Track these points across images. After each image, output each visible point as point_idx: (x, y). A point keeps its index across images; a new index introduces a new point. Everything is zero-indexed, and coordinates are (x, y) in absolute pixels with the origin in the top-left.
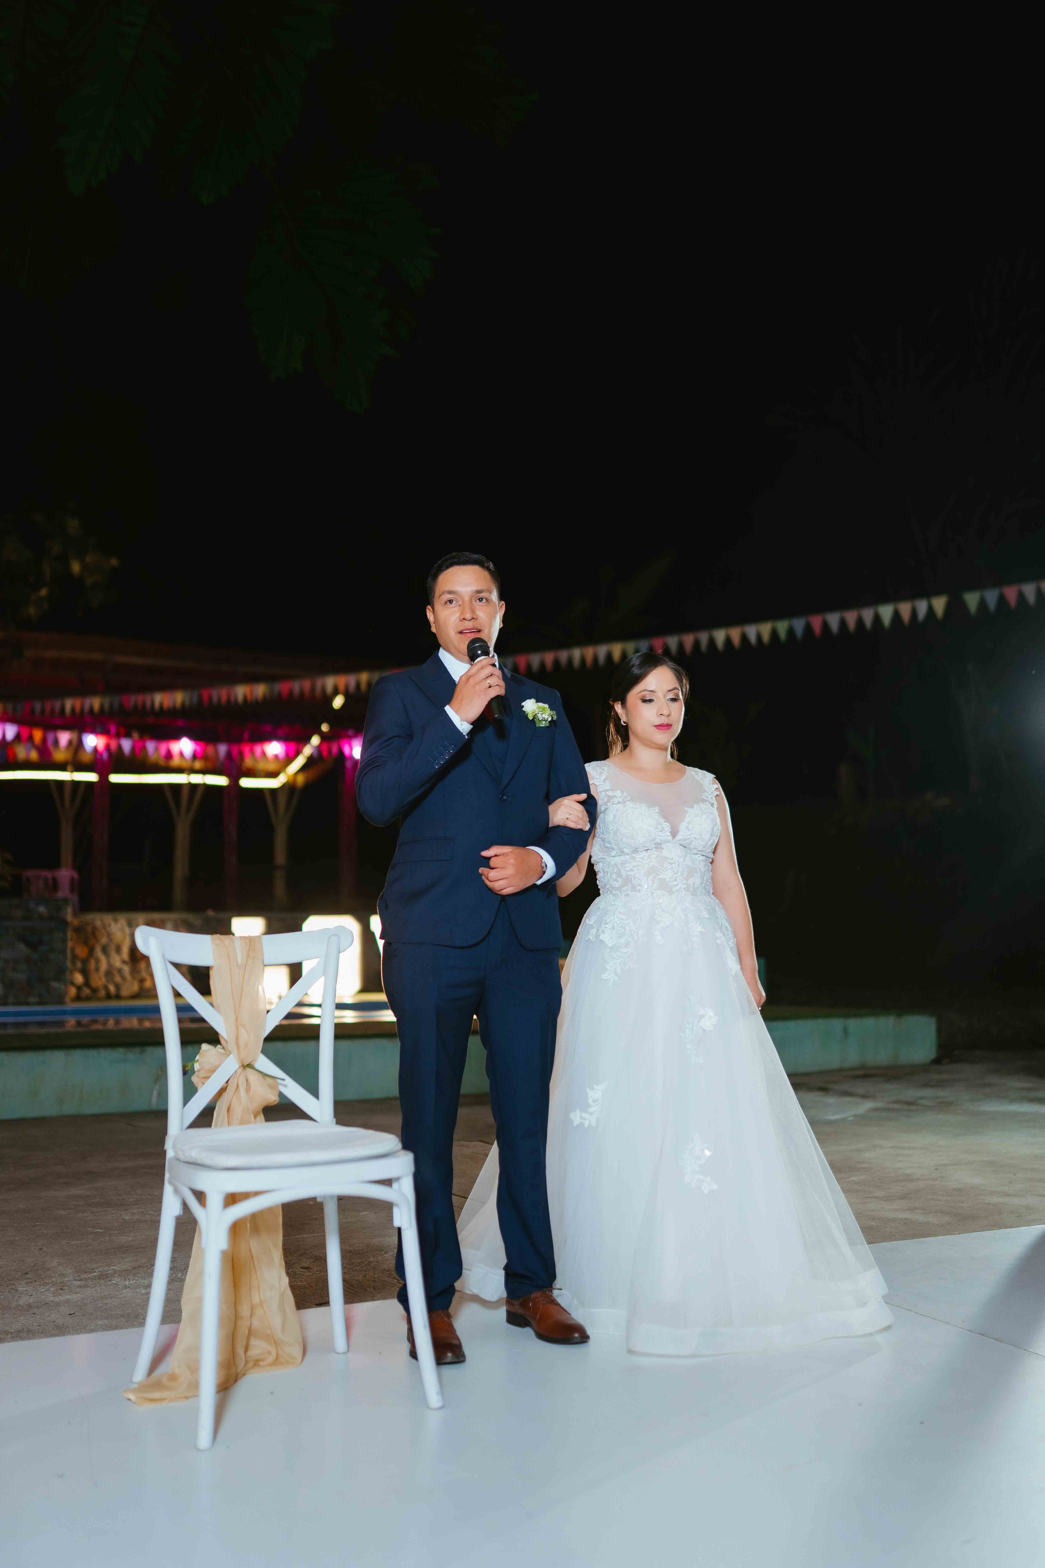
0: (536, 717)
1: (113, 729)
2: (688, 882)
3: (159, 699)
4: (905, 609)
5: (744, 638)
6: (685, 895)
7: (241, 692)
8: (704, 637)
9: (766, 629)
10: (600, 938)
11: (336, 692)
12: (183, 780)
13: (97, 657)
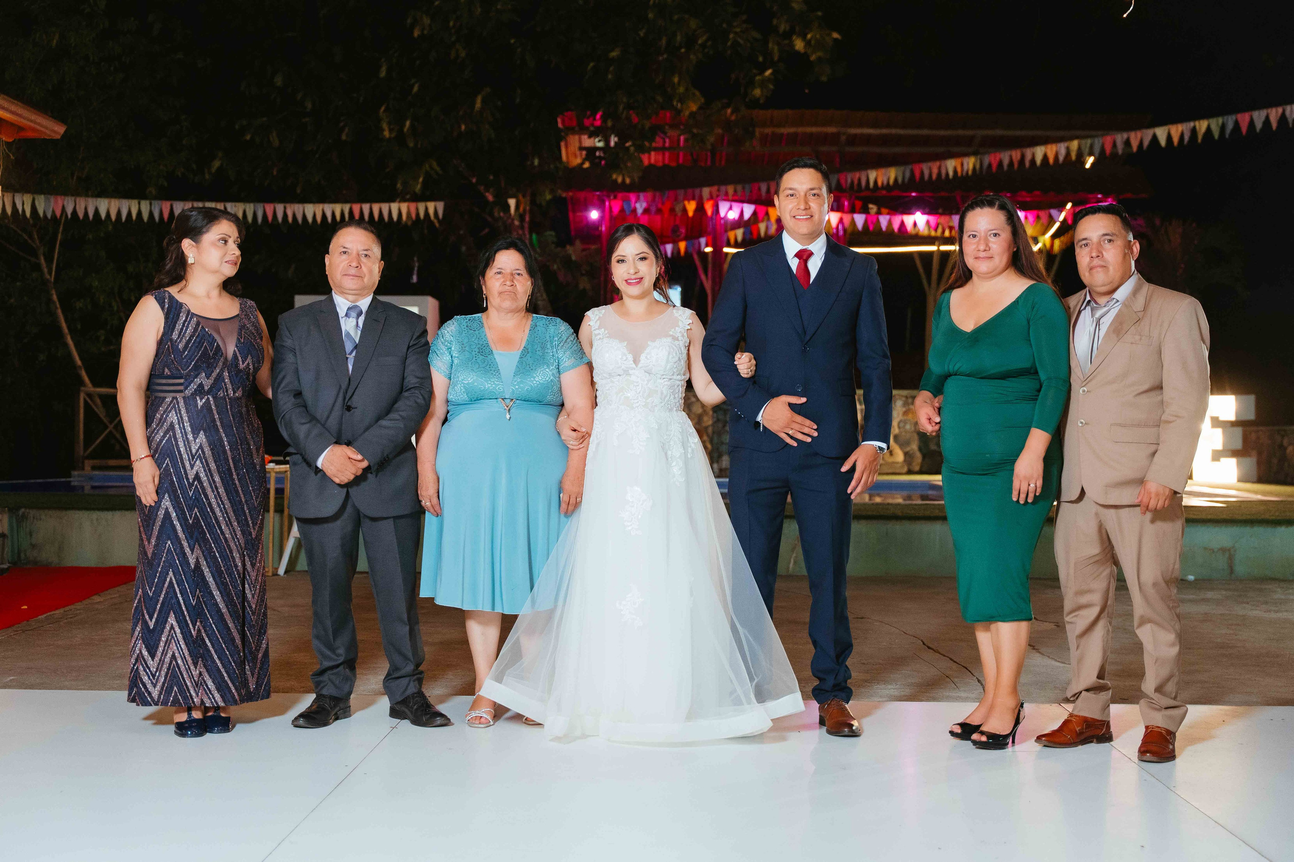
3: (873, 176)
7: (951, 165)
12: (933, 248)
13: (831, 130)
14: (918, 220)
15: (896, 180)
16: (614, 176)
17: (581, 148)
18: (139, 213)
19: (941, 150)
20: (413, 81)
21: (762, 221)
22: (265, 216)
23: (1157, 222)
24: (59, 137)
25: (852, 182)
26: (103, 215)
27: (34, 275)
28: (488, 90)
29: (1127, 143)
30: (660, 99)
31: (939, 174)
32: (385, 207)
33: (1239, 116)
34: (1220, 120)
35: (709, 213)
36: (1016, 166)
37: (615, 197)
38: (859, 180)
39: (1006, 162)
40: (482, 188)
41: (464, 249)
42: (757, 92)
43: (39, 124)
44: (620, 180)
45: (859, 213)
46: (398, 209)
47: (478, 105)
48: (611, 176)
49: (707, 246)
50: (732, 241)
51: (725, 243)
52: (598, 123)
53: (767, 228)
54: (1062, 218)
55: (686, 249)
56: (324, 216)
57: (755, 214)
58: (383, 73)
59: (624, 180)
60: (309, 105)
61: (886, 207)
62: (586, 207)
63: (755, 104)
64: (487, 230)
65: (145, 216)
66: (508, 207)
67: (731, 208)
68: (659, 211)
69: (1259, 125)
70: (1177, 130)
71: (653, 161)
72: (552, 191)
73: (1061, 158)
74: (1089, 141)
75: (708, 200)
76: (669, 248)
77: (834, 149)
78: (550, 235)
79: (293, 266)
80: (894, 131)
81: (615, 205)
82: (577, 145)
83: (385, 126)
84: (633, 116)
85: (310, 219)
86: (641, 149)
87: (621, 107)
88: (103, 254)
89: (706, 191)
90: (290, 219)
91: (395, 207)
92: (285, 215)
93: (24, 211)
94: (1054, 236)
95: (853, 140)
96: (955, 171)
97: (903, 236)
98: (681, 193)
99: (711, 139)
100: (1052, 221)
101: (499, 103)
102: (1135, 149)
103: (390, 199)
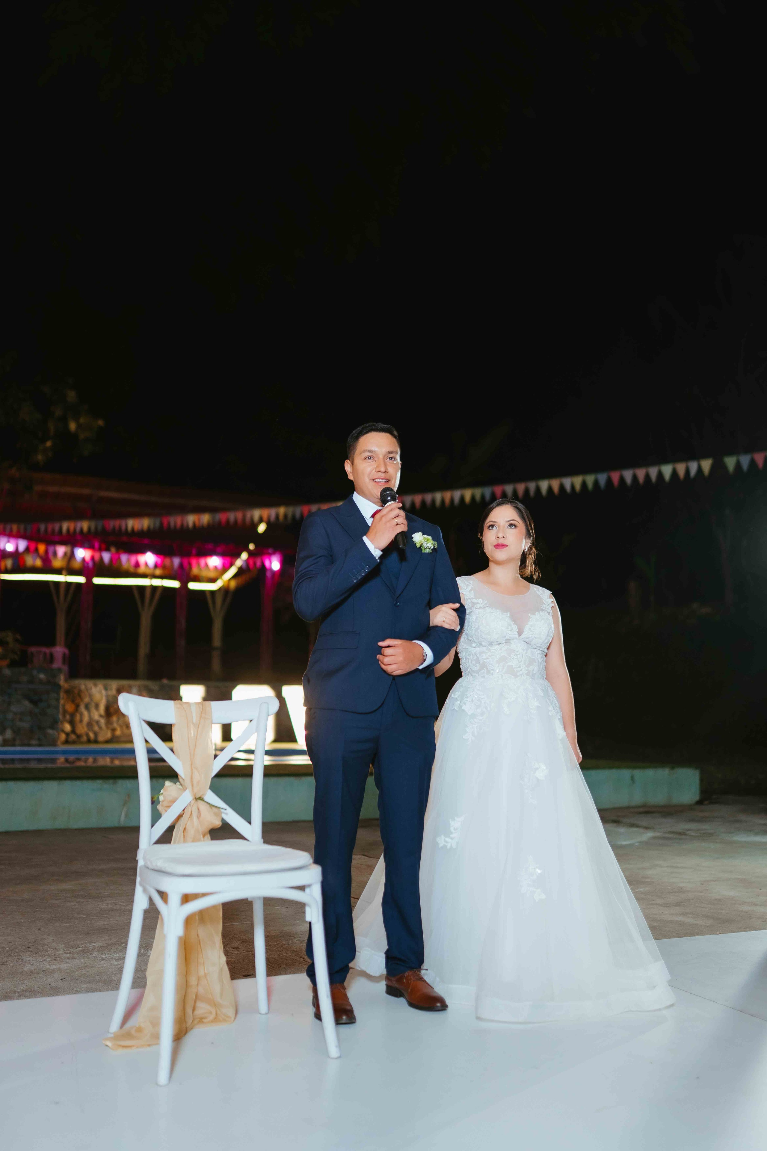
0: (422, 546)
1: (97, 545)
2: (529, 669)
3: (132, 524)
4: (681, 468)
5: (562, 487)
6: (526, 678)
7: (191, 519)
8: (532, 486)
9: (578, 481)
10: (462, 708)
11: (261, 520)
12: (146, 583)
13: (86, 491)
14: (149, 559)
15: (149, 528)
21: (32, 553)
36: (239, 523)
50: (3, 569)
63: (35, 467)
67: (10, 543)
73: (272, 519)
96: (194, 523)
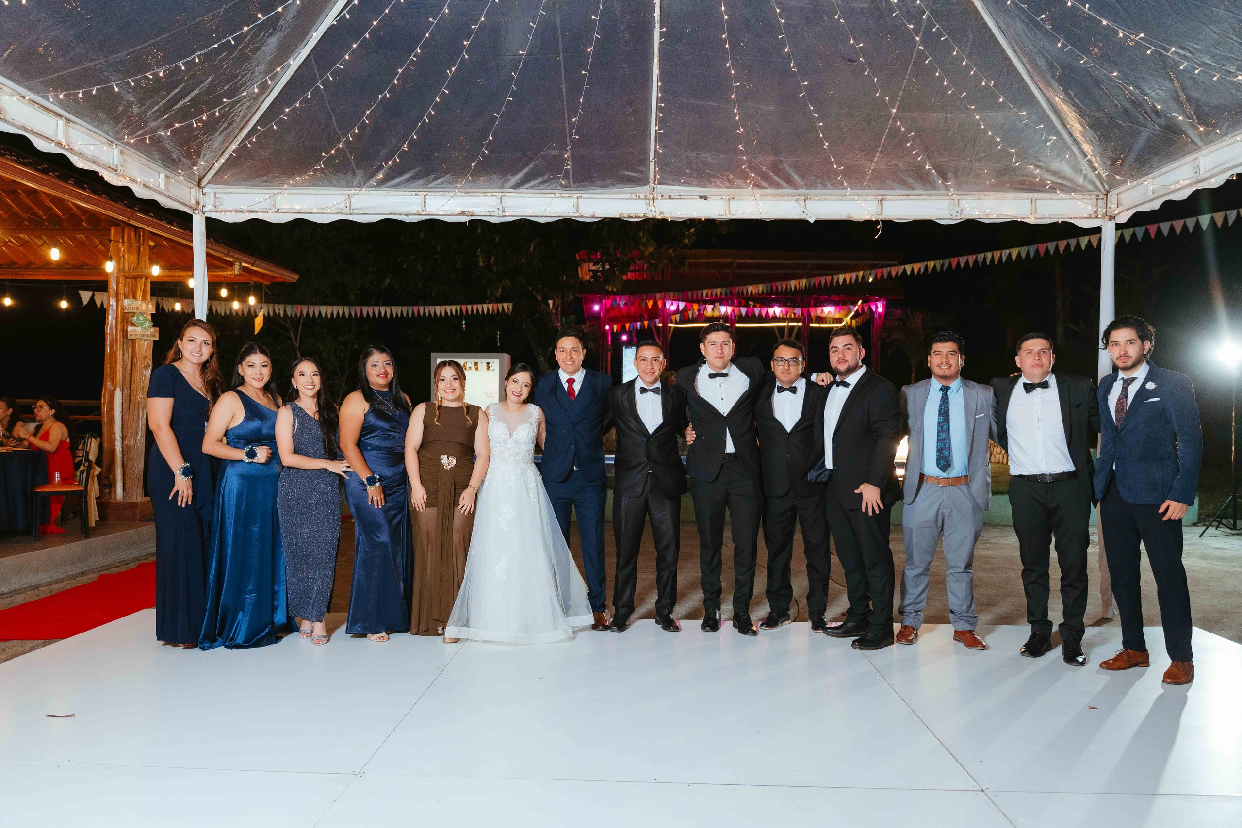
4: (1218, 217)
7: (793, 284)
12: (785, 324)
13: (728, 260)
14: (776, 310)
15: (763, 291)
16: (607, 287)
17: (590, 271)
18: (344, 313)
19: (788, 271)
20: (496, 235)
21: (690, 310)
22: (413, 313)
23: (909, 312)
24: (295, 281)
25: (739, 293)
26: (323, 315)
27: (288, 342)
28: (537, 240)
29: (890, 274)
30: (632, 244)
31: (787, 288)
32: (480, 306)
33: (952, 259)
34: (941, 261)
35: (660, 306)
36: (829, 285)
37: (608, 298)
38: (743, 290)
39: (823, 282)
40: (534, 293)
41: (525, 326)
42: (686, 241)
43: (284, 275)
44: (610, 289)
45: (744, 306)
46: (487, 308)
47: (532, 248)
48: (605, 287)
49: (659, 323)
50: (674, 321)
51: (670, 321)
52: (599, 257)
53: (693, 314)
54: (855, 309)
55: (648, 324)
56: (446, 312)
57: (685, 306)
58: (479, 231)
59: (612, 289)
60: (439, 249)
61: (757, 303)
62: (594, 302)
63: (685, 247)
64: (538, 315)
65: (347, 315)
66: (548, 304)
67: (672, 304)
68: (632, 304)
69: (962, 265)
70: (916, 267)
71: (629, 278)
72: (572, 295)
73: (853, 281)
74: (869, 272)
75: (660, 299)
76: (639, 324)
77: (730, 271)
78: (573, 317)
79: (430, 336)
80: (763, 261)
81: (608, 302)
82: (587, 268)
83: (480, 260)
84: (618, 255)
85: (438, 315)
86: (623, 273)
87: (611, 250)
88: (326, 331)
89: (658, 295)
90: (427, 315)
91: (485, 306)
92: (424, 312)
93: (279, 313)
94: (852, 318)
95: (740, 266)
96: (795, 287)
97: (767, 318)
98: (644, 296)
99: (661, 266)
100: (850, 311)
101: (543, 248)
102: (893, 276)
103: (483, 302)
